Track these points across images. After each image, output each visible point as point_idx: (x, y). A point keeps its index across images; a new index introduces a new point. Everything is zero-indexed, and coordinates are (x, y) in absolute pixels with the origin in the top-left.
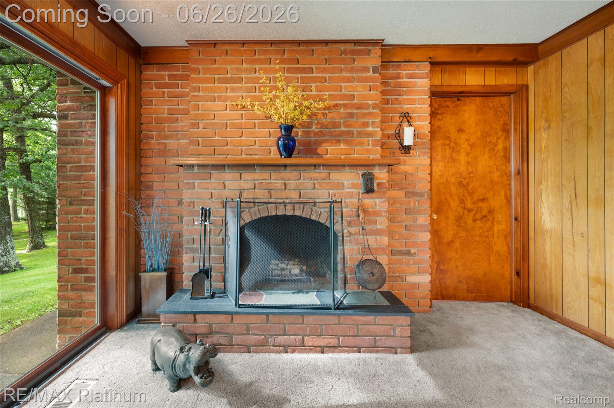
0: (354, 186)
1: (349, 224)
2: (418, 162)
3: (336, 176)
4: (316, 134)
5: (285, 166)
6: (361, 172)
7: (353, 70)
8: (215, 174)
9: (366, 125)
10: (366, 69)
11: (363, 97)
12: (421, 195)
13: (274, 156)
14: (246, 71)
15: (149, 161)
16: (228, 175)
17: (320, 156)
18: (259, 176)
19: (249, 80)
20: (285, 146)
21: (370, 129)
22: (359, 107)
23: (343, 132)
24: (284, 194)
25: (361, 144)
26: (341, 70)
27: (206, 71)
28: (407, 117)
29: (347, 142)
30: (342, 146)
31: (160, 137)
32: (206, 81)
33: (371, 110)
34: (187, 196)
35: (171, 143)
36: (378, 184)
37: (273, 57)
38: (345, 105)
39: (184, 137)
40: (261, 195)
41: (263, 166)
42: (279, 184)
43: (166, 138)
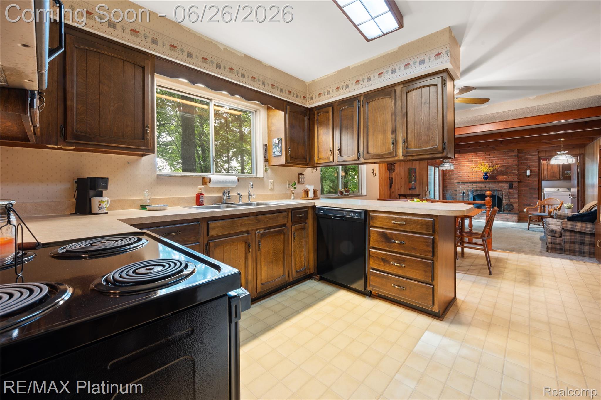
0: (507, 187)
1: (505, 196)
2: (533, 179)
3: (500, 184)
4: (495, 173)
5: (485, 182)
6: (509, 183)
7: (507, 156)
8: (466, 184)
9: (513, 170)
10: (512, 156)
11: (511, 163)
12: (535, 189)
13: (482, 179)
14: (474, 159)
15: (446, 181)
16: (469, 185)
17: (497, 179)
18: (478, 184)
19: (474, 161)
20: (485, 177)
21: (514, 171)
22: (510, 166)
23: (505, 173)
24: (485, 189)
25: (511, 175)
26: (504, 156)
27: (462, 159)
28: (529, 167)
29: (506, 175)
30: (504, 176)
31: (449, 175)
32: (463, 162)
33: (514, 166)
34: (458, 189)
35: (452, 176)
36: (515, 186)
37: (482, 155)
38: (505, 166)
39: (456, 175)
40: (478, 188)
41: (479, 182)
42: (484, 186)
43: (451, 175)
